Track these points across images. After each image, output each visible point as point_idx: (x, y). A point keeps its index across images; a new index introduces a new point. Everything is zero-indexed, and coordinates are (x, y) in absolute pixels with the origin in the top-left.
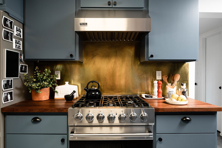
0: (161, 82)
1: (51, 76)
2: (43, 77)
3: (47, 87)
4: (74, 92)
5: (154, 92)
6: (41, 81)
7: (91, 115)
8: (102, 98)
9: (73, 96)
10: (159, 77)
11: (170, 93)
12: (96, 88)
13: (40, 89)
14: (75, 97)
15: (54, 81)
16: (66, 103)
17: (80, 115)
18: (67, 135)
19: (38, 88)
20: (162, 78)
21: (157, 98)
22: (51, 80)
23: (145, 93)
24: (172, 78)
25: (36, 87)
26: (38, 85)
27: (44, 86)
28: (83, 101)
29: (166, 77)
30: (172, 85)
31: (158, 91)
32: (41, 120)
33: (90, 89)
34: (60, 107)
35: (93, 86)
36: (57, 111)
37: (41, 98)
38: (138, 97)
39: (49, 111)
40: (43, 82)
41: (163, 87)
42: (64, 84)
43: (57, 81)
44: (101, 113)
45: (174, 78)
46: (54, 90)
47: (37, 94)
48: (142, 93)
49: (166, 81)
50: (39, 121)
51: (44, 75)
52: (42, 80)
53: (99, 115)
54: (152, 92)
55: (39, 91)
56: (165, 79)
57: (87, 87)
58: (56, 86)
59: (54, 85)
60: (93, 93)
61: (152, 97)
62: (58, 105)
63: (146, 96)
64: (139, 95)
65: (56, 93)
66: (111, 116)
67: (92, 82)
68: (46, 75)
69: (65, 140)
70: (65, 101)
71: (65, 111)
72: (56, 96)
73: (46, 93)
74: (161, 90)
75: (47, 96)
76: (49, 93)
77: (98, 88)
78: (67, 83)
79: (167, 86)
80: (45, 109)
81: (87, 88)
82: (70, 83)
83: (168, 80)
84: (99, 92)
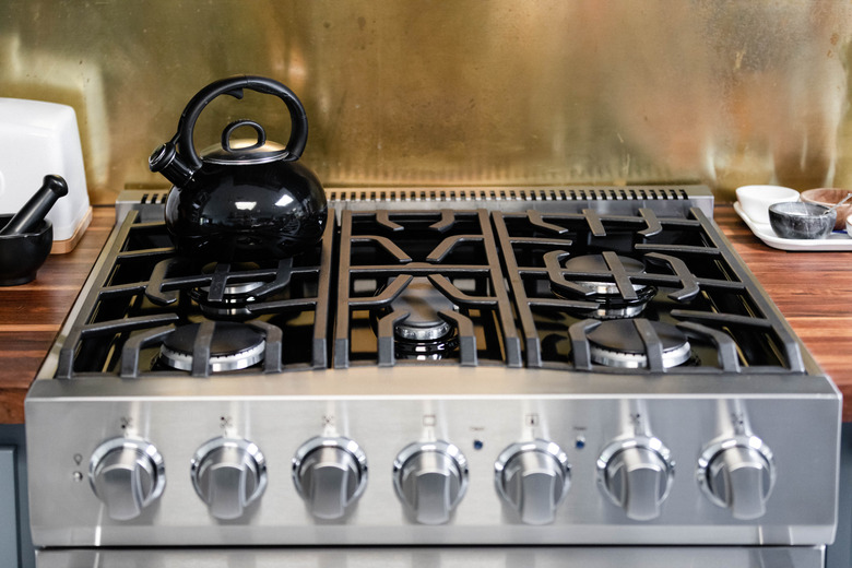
4: (55, 187)
9: (42, 233)
12: (270, 150)
33: (209, 164)
57: (181, 140)
63: (776, 218)
67: (234, 89)
77: (290, 147)
84: (301, 186)
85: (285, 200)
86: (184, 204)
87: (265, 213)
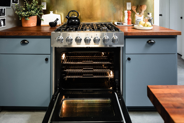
0: (130, 12)
1: (38, 7)
2: (31, 6)
3: (34, 15)
4: (57, 19)
5: (124, 20)
6: (29, 10)
7: (70, 38)
8: (80, 24)
9: (56, 23)
10: (129, 7)
11: (138, 21)
12: (76, 16)
13: (29, 17)
14: (58, 24)
15: (40, 11)
16: (50, 28)
17: (61, 38)
18: (50, 55)
19: (27, 16)
20: (131, 9)
21: (127, 25)
22: (38, 9)
23: (117, 21)
24: (140, 8)
25: (25, 15)
26: (27, 14)
27: (32, 14)
28: (65, 27)
29: (135, 7)
30: (140, 14)
31: (128, 19)
32: (28, 42)
33: (70, 17)
34: (45, 31)
35: (73, 15)
36: (42, 35)
37: (30, 24)
38: (111, 24)
39: (35, 35)
40: (31, 11)
41: (132, 16)
42: (49, 13)
43: (43, 11)
44: (79, 36)
45: (141, 8)
46: (41, 19)
47: (26, 21)
48: (115, 21)
49: (135, 11)
50: (27, 43)
51: (32, 5)
52: (31, 9)
53: (77, 37)
54: (123, 20)
55: (27, 18)
56: (134, 9)
57: (68, 15)
58: (42, 15)
59: (41, 14)
60: (73, 21)
61: (123, 24)
62: (43, 30)
63: (117, 23)
64: (112, 23)
65: (42, 21)
66: (87, 38)
67: (73, 11)
68: (33, 5)
69: (49, 60)
70: (50, 27)
71: (48, 35)
72: (42, 24)
73: (33, 20)
74: (130, 18)
75: (35, 24)
76: (36, 20)
77: (77, 16)
78: (51, 12)
79: (135, 15)
80: (32, 33)
81: (68, 17)
82: (54, 13)
83: (137, 10)
84: (78, 19)
85: (77, 20)
86: (68, 21)
87: (75, 21)
